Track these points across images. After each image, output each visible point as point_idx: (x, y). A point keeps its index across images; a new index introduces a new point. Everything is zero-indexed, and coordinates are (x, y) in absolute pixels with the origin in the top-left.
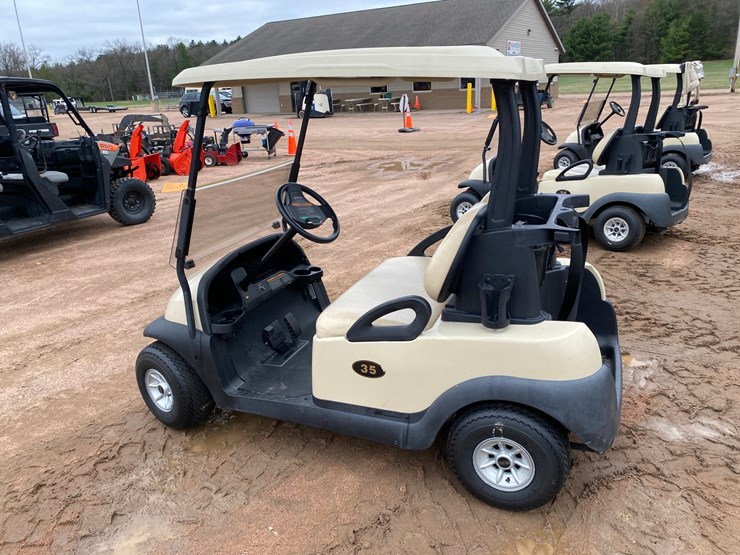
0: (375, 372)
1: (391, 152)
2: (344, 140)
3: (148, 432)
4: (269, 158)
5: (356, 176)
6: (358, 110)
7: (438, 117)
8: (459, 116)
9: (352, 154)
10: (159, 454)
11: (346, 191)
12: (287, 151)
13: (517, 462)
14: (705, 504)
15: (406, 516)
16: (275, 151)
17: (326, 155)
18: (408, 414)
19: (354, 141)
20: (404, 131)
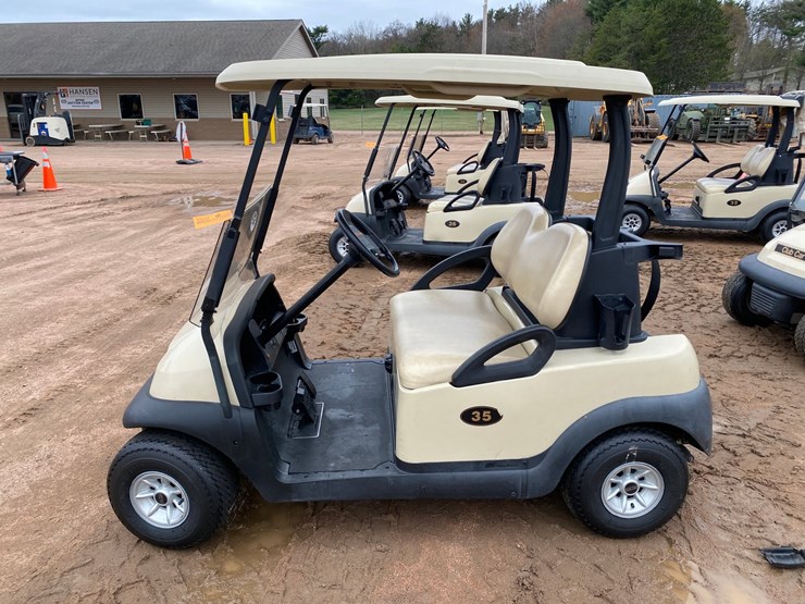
0: (490, 418)
1: (186, 186)
2: (110, 171)
3: (141, 563)
4: (18, 194)
5: (161, 214)
6: (107, 138)
7: (213, 149)
8: (237, 148)
9: (135, 188)
10: (182, 588)
11: (163, 231)
12: (42, 185)
13: (642, 485)
14: (767, 489)
15: (545, 572)
16: (24, 185)
17: (100, 189)
18: (527, 459)
19: (125, 173)
20: (185, 163)
